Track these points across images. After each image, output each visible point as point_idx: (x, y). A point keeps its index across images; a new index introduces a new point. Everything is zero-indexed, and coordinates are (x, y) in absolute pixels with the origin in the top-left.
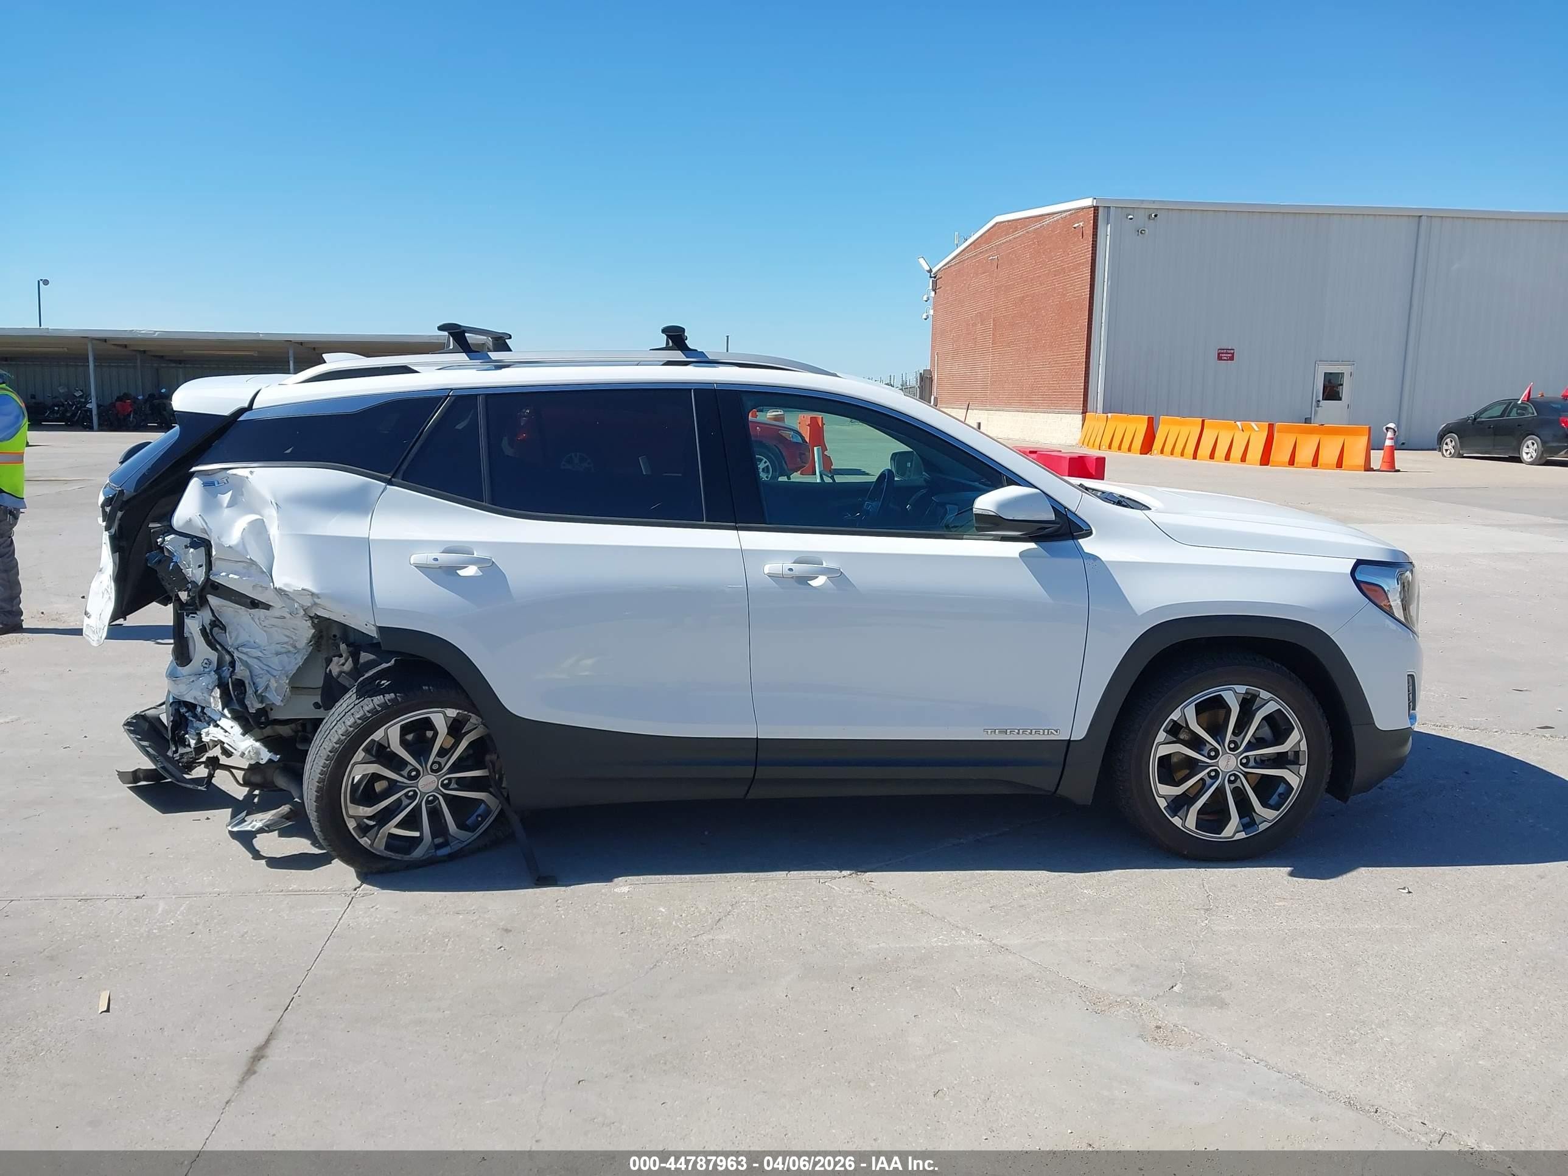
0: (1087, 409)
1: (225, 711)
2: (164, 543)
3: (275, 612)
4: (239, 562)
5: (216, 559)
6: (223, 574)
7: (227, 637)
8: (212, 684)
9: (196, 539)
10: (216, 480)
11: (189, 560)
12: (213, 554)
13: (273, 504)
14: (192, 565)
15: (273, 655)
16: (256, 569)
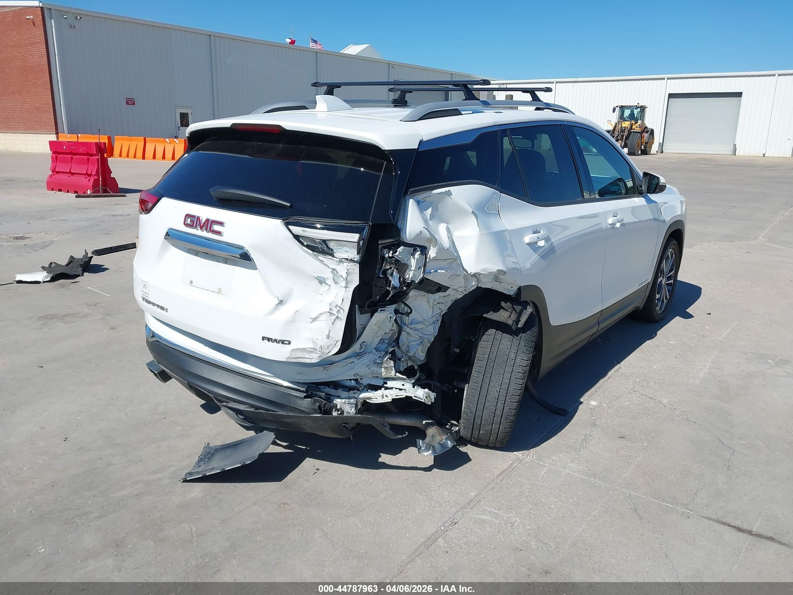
0: (58, 132)
1: (398, 374)
2: (395, 254)
3: (448, 292)
4: (448, 259)
5: (431, 260)
6: (432, 271)
7: (406, 319)
8: (380, 359)
9: (418, 248)
10: (420, 200)
11: (412, 265)
12: (428, 257)
13: (473, 213)
14: (414, 268)
15: (431, 324)
16: (457, 263)
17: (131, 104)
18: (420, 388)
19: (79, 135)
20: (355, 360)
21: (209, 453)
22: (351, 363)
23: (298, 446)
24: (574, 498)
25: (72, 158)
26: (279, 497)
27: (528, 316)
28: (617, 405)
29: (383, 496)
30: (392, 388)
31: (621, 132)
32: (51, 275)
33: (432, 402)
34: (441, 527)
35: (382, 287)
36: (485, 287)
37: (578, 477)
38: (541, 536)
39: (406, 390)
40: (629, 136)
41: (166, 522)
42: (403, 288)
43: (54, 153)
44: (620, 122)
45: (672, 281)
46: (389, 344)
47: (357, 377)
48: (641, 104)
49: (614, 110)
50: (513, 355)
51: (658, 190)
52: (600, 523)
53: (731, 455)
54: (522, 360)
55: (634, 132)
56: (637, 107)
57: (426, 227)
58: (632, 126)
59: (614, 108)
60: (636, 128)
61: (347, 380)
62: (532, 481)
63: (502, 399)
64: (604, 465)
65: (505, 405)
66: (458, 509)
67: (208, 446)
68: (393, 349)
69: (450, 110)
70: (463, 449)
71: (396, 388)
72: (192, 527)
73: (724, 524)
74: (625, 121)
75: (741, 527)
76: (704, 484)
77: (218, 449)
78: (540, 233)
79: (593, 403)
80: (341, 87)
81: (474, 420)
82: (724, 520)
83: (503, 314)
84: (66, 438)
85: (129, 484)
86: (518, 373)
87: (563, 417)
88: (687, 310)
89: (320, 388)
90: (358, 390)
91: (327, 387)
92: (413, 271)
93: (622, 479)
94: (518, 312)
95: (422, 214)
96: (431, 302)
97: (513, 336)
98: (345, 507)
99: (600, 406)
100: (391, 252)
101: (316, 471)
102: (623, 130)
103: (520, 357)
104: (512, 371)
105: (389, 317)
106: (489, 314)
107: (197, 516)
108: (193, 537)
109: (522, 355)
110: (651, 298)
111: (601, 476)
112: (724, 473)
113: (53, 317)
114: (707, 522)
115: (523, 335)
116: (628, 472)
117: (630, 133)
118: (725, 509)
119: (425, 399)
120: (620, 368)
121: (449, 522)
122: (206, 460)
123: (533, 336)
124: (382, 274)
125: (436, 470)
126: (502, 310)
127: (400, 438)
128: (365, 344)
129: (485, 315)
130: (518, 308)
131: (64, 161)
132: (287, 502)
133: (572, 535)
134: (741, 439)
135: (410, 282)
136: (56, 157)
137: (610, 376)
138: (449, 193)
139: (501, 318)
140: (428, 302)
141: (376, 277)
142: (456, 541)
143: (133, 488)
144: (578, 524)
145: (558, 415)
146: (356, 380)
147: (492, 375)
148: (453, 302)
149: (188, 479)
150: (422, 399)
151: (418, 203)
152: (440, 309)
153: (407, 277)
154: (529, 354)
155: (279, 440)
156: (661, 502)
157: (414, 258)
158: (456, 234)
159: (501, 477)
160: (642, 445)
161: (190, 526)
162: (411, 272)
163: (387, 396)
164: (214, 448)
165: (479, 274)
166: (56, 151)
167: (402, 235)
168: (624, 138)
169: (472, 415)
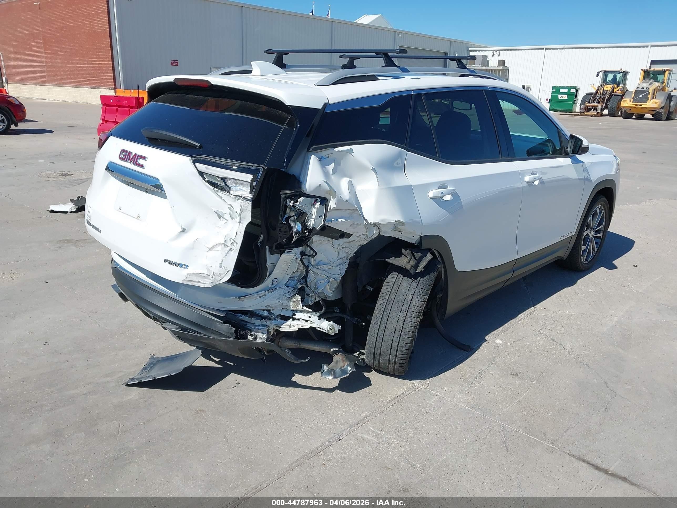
0: (116, 87)
1: (305, 308)
2: (296, 204)
3: (351, 238)
4: (348, 210)
5: (332, 210)
6: (333, 219)
7: (313, 261)
8: (289, 293)
9: (318, 199)
10: (322, 157)
11: (313, 213)
12: (329, 207)
13: (373, 169)
14: (315, 216)
15: (337, 266)
16: (357, 213)
17: (175, 64)
18: (325, 321)
19: (132, 90)
20: (267, 293)
21: (152, 363)
22: (263, 296)
23: (228, 362)
24: (453, 426)
25: (117, 109)
26: (199, 405)
27: (427, 263)
28: (520, 344)
29: (285, 411)
30: (298, 319)
31: (603, 94)
32: (76, 207)
33: (335, 333)
34: (326, 442)
35: (286, 232)
36: (387, 235)
37: (462, 407)
38: (411, 457)
39: (311, 321)
40: (610, 98)
41: (100, 419)
42: (306, 234)
43: (104, 105)
44: (602, 86)
45: (600, 235)
46: (299, 282)
47: (269, 308)
48: (623, 70)
49: (598, 75)
50: (410, 296)
51: (581, 152)
52: (469, 451)
53: (612, 398)
54: (417, 301)
55: (615, 95)
56: (619, 72)
57: (326, 181)
58: (614, 89)
59: (598, 73)
60: (617, 91)
61: (261, 310)
62: (420, 407)
63: (397, 334)
64: (490, 398)
65: (400, 340)
66: (346, 427)
67: (153, 357)
68: (302, 285)
69: (366, 75)
70: (367, 375)
71: (303, 320)
72: (120, 424)
73: (584, 461)
74: (608, 84)
75: (599, 465)
76: (577, 423)
77: (160, 360)
78: (447, 188)
79: (498, 342)
80: (288, 54)
81: (374, 351)
82: (585, 458)
83: (403, 260)
84: (46, 343)
85: (83, 384)
86: (413, 312)
87: (467, 352)
88: (613, 262)
89: (237, 316)
90: (270, 319)
91: (243, 315)
92: (314, 219)
93: (502, 412)
94: (417, 258)
95: (324, 169)
96: (336, 246)
97: (413, 280)
98: (250, 418)
99: (504, 344)
100: (292, 202)
101: (236, 385)
102: (605, 93)
103: (416, 299)
104: (408, 310)
105: (295, 258)
106: (391, 259)
107: (127, 415)
108: (119, 433)
109: (418, 297)
110: (575, 249)
111: (483, 409)
112: (600, 414)
113: (69, 241)
114: (568, 457)
115: (422, 279)
116: (510, 406)
117: (611, 96)
118: (589, 447)
119: (328, 330)
120: (534, 311)
121: (335, 438)
122: (149, 369)
123: (431, 281)
124: (285, 220)
125: (339, 391)
126: (403, 256)
127: (302, 362)
128: (276, 280)
129: (387, 260)
130: (418, 255)
131: (111, 112)
132: (204, 409)
133: (439, 460)
134: (627, 383)
135: (311, 228)
136: (106, 108)
137: (523, 318)
138: (351, 151)
139: (400, 263)
140: (333, 246)
141: (280, 222)
142: (335, 456)
143: (85, 388)
144: (448, 450)
145: (463, 351)
146: (269, 311)
147: (391, 313)
148: (359, 247)
149: (128, 383)
150: (326, 330)
151: (321, 159)
152: (346, 253)
153: (308, 224)
154: (425, 296)
155: (213, 356)
156: (532, 436)
157: (315, 208)
158: (359, 188)
159: (393, 402)
160: (531, 382)
161: (119, 423)
162: (312, 220)
163: (294, 326)
164: (157, 360)
165: (379, 224)
166: (105, 104)
167: (303, 187)
168: (605, 100)
169: (372, 346)
